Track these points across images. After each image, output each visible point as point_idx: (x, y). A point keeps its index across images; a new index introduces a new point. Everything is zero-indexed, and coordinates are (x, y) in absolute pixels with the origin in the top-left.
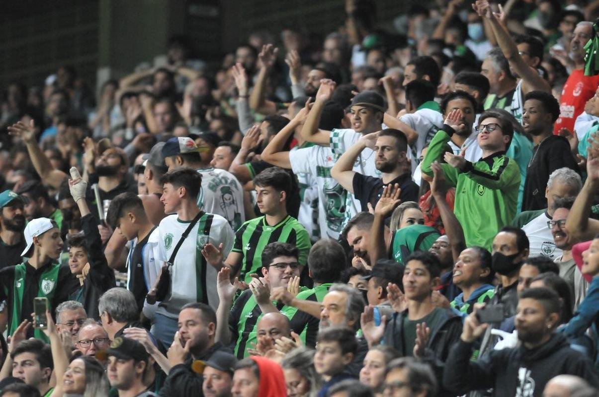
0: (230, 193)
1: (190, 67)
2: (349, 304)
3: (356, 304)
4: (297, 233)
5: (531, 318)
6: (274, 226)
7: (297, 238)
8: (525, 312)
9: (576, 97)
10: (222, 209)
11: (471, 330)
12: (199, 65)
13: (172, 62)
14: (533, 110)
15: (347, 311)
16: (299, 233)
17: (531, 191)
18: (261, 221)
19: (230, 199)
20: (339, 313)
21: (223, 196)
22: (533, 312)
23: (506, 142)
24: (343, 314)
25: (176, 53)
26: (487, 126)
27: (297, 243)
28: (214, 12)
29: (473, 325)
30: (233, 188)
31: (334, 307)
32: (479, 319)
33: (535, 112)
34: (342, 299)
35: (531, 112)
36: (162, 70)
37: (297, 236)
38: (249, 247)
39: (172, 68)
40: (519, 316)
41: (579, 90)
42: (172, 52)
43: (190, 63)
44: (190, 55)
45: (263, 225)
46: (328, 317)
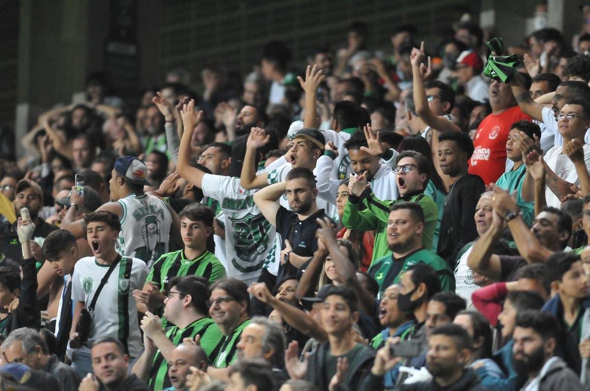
0: (155, 223)
1: (108, 104)
2: (265, 337)
3: (274, 338)
4: (213, 266)
5: (444, 354)
6: (193, 260)
7: (213, 271)
8: (438, 348)
9: (493, 140)
10: (144, 238)
11: (383, 362)
12: (116, 101)
13: (89, 98)
14: (448, 151)
15: (263, 343)
16: (214, 267)
17: (447, 230)
18: (180, 254)
19: (154, 228)
20: (255, 344)
21: (146, 226)
22: (446, 348)
23: (423, 180)
24: (259, 346)
25: (95, 90)
26: (404, 167)
27: (211, 276)
28: (132, 50)
29: (386, 358)
30: (159, 217)
31: (252, 338)
32: (392, 353)
33: (450, 153)
34: (259, 332)
35: (446, 154)
36: (80, 107)
37: (213, 269)
38: (167, 280)
39: (91, 105)
40: (431, 352)
41: (496, 133)
42: (91, 90)
43: (107, 100)
44: (108, 92)
45: (181, 259)
46: (244, 348)
